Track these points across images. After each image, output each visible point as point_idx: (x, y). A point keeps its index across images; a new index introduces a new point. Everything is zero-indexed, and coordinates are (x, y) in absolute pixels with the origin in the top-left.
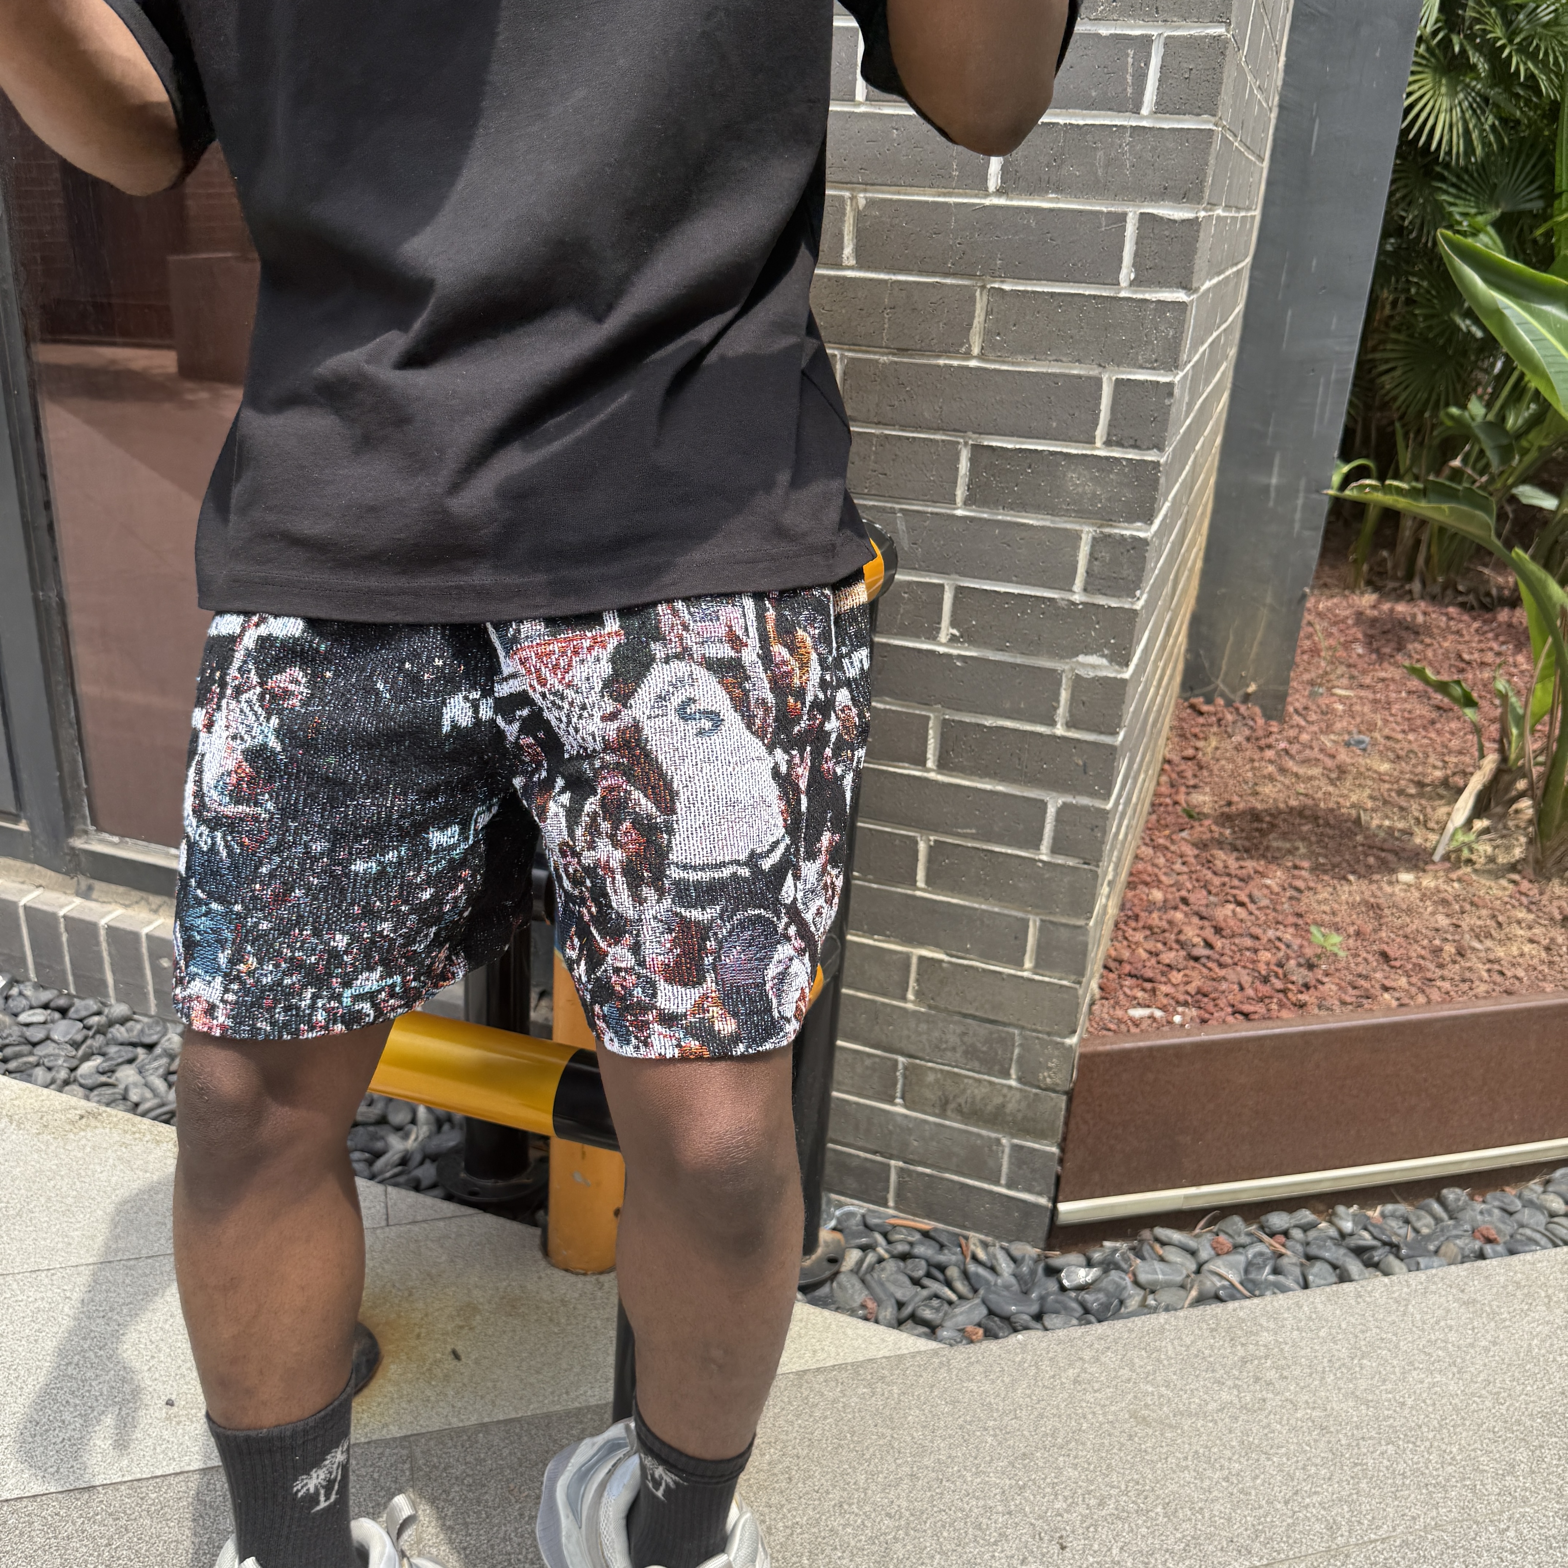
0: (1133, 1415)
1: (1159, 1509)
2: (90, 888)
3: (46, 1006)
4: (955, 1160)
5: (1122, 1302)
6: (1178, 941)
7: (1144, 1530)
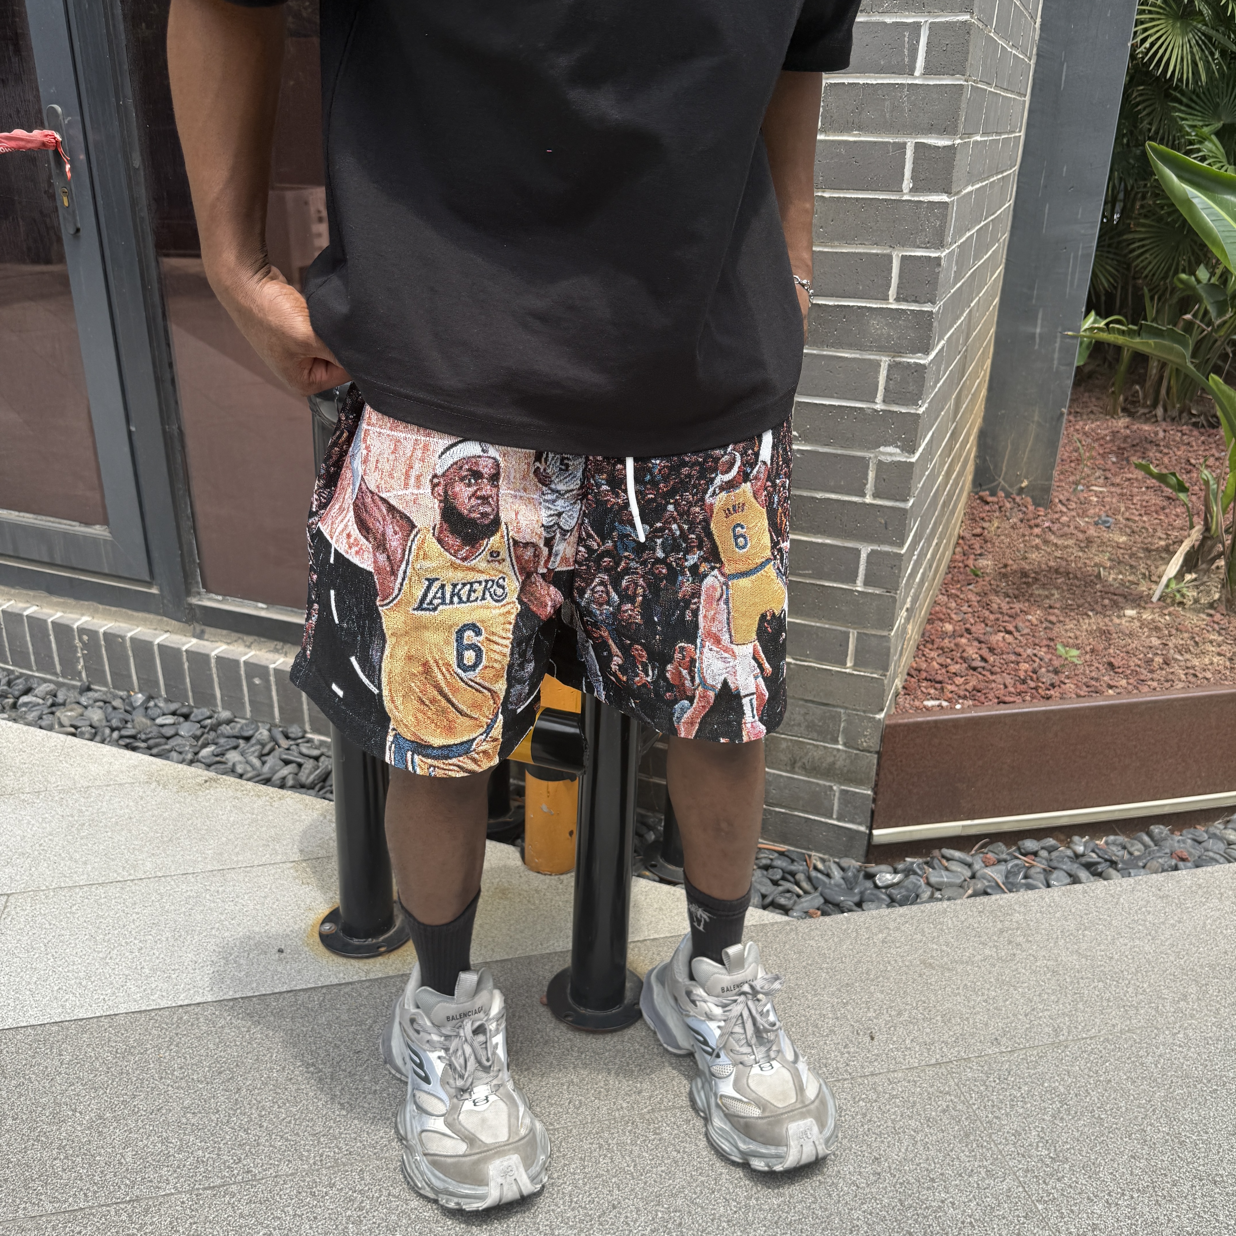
0: (923, 962)
1: (939, 1018)
2: (203, 632)
3: (174, 714)
4: (801, 802)
5: (917, 896)
6: (961, 657)
7: (928, 1030)
